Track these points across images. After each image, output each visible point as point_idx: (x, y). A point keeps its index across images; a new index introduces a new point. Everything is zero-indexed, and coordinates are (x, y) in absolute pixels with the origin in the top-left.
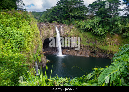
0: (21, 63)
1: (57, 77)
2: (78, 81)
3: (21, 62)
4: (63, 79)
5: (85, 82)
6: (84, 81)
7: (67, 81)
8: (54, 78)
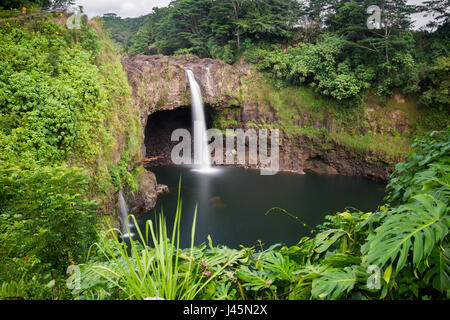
0: (73, 197)
1: (211, 245)
2: (283, 260)
3: (71, 194)
4: (230, 250)
5: (309, 261)
6: (306, 259)
7: (245, 260)
8: (200, 251)
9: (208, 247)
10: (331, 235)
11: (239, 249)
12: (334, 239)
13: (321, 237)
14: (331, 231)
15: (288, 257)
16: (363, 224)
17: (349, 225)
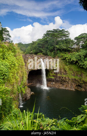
0: (5, 96)
1: (44, 118)
2: (66, 125)
4: (50, 119)
6: (74, 124)
7: (54, 123)
8: (40, 119)
11: (53, 119)
12: (83, 118)
13: (79, 117)
14: (82, 115)
15: (68, 124)
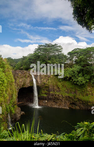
8: (38, 135)
9: (41, 134)
10: (82, 130)
11: (51, 135)
12: (83, 131)
13: (78, 130)
14: (81, 129)
15: (68, 138)
16: (92, 126)
17: (87, 126)
